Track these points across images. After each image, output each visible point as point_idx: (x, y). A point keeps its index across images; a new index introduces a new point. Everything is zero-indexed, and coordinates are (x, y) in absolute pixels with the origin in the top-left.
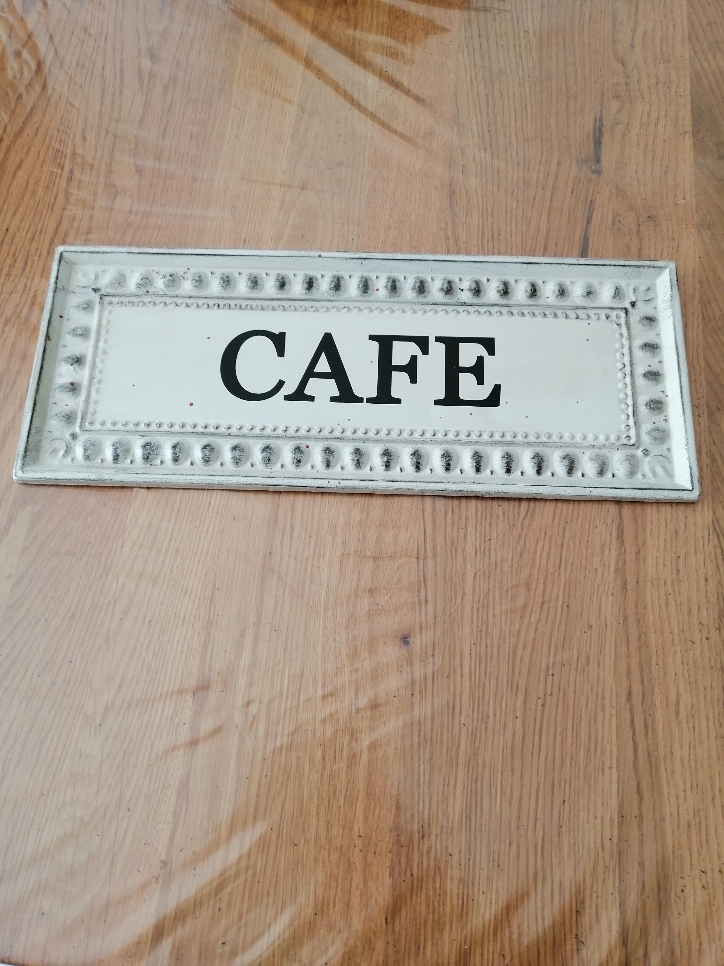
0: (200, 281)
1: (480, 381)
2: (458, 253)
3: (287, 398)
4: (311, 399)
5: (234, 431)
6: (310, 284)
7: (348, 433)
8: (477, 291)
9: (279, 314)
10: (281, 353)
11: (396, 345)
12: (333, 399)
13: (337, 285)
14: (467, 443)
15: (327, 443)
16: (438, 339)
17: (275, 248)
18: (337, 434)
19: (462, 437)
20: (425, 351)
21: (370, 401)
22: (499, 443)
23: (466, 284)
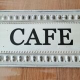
0: (5, 18)
1: (68, 39)
2: (61, 9)
3: (25, 44)
4: (30, 44)
5: (13, 53)
6: (29, 17)
7: (39, 52)
8: (66, 18)
9: (23, 25)
10: (23, 34)
11: (49, 31)
12: (35, 44)
13: (35, 18)
14: (66, 54)
15: (34, 55)
16: (58, 29)
17: (22, 10)
18: (36, 53)
19: (65, 53)
20: (55, 32)
21: (44, 44)
22: (73, 54)
23: (64, 16)
